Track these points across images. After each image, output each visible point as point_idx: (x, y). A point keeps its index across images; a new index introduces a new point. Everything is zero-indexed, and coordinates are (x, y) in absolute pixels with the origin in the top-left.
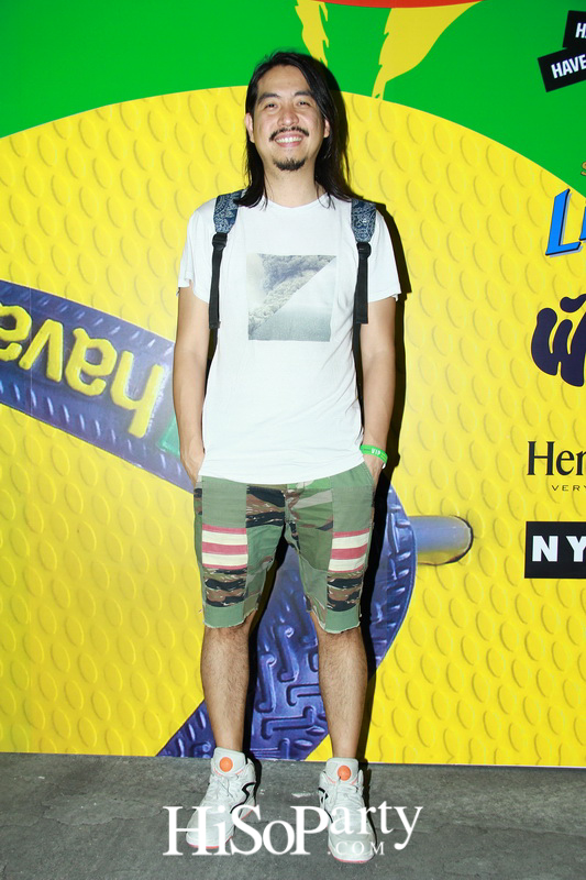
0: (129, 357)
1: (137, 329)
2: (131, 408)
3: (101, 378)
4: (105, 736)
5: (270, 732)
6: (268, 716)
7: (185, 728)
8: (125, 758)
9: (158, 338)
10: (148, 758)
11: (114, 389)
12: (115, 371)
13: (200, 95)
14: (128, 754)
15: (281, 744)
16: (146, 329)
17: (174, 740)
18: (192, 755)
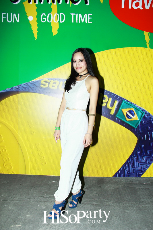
0: (111, 99)
1: (112, 93)
2: (111, 109)
3: (105, 103)
4: (103, 173)
5: (134, 172)
6: (134, 169)
7: (118, 171)
8: (106, 177)
9: (116, 95)
10: (111, 177)
11: (107, 105)
12: (108, 101)
13: (125, 49)
14: (107, 177)
15: (136, 174)
16: (114, 93)
17: (116, 174)
18: (119, 177)
